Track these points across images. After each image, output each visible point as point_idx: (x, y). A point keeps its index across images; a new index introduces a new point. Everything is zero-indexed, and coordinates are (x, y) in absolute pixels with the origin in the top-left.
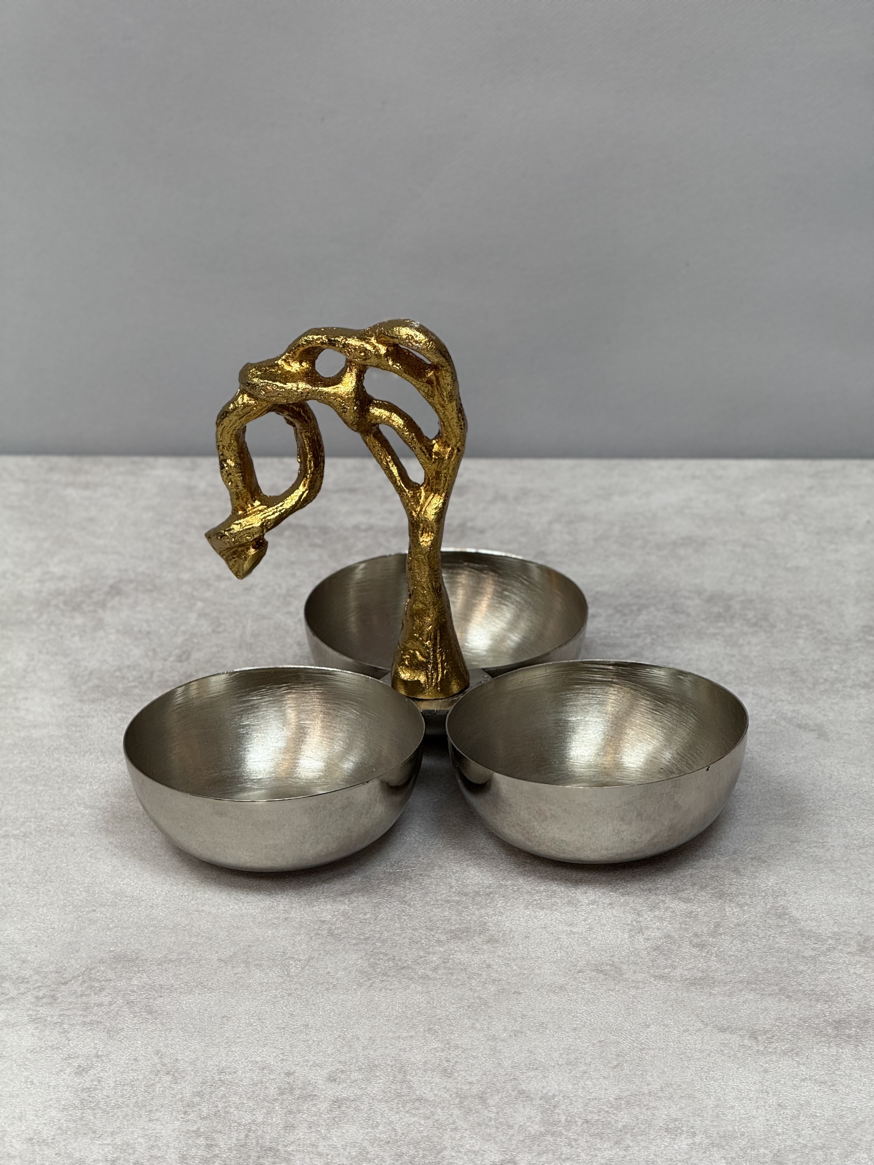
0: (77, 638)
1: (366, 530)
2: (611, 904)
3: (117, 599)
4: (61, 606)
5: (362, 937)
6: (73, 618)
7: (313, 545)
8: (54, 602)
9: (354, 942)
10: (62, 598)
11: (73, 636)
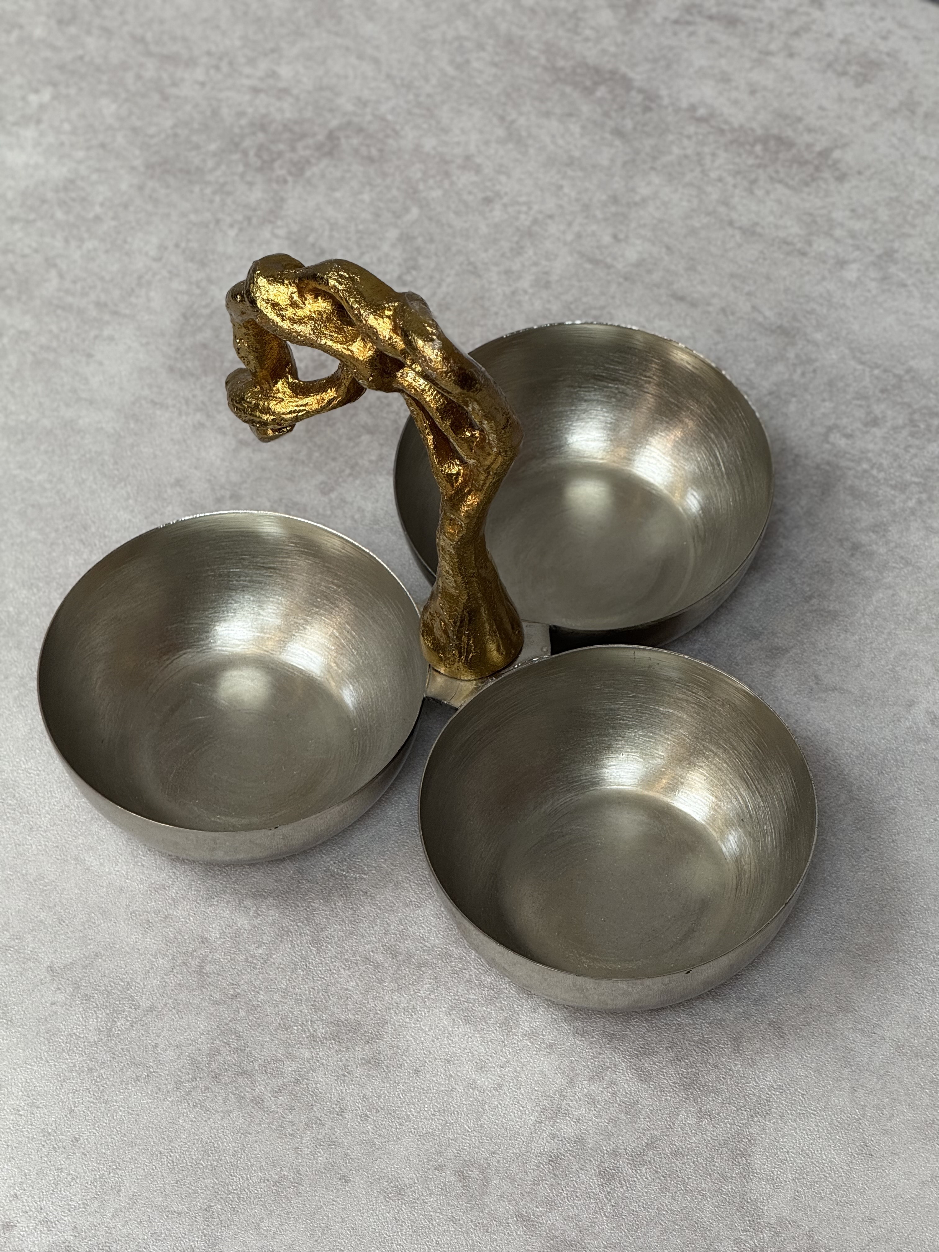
0: (232, 233)
1: (701, 120)
2: (551, 1046)
3: (325, 162)
4: (252, 153)
5: (232, 992)
6: (251, 184)
7: (618, 133)
8: (247, 143)
9: (217, 996)
10: (261, 136)
11: (231, 226)
